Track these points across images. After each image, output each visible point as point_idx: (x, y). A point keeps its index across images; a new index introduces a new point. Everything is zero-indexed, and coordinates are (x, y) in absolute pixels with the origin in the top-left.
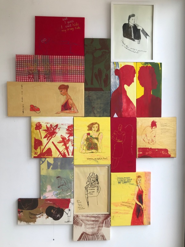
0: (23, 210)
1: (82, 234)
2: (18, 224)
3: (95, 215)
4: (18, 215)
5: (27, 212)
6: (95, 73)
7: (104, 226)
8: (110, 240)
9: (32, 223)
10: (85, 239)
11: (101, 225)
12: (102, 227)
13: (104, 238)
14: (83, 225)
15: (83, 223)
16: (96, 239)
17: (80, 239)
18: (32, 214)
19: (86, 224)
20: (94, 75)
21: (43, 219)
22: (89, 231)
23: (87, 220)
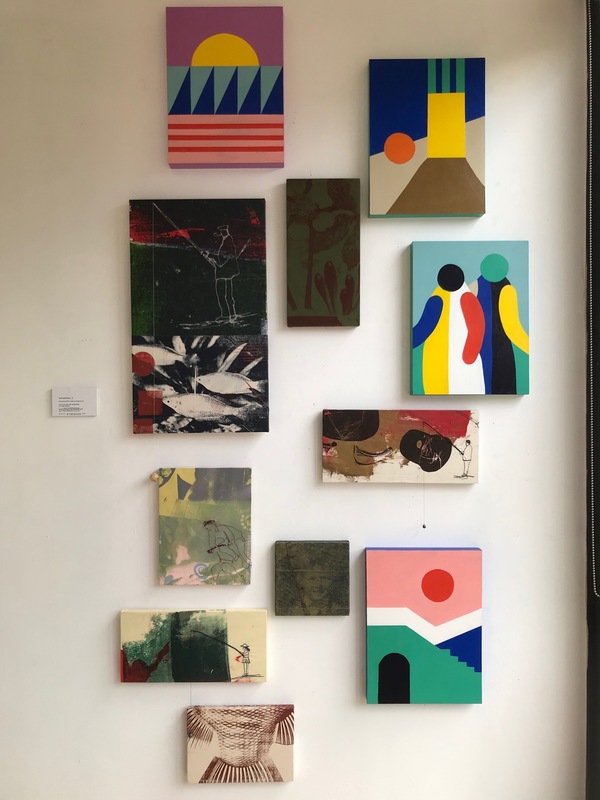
0: (336, 441)
1: (213, 765)
2: (324, 480)
3: (249, 709)
4: (324, 454)
5: (348, 445)
6: (318, 274)
7: (275, 740)
8: (292, 780)
9: (361, 479)
10: (220, 778)
11: (267, 737)
12: (270, 743)
13: (275, 776)
14: (215, 735)
15: (215, 733)
16: (254, 779)
17: (206, 778)
18: (362, 452)
19: (223, 736)
20: (313, 281)
21: (392, 467)
22: (233, 755)
23: (227, 724)
